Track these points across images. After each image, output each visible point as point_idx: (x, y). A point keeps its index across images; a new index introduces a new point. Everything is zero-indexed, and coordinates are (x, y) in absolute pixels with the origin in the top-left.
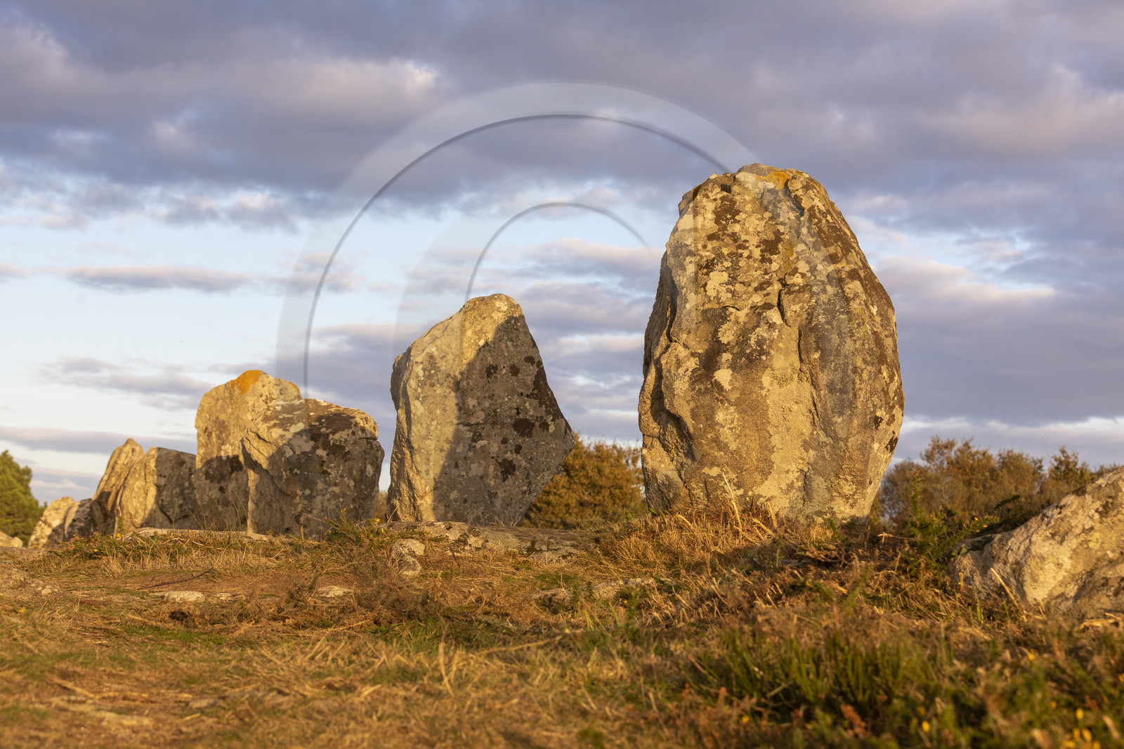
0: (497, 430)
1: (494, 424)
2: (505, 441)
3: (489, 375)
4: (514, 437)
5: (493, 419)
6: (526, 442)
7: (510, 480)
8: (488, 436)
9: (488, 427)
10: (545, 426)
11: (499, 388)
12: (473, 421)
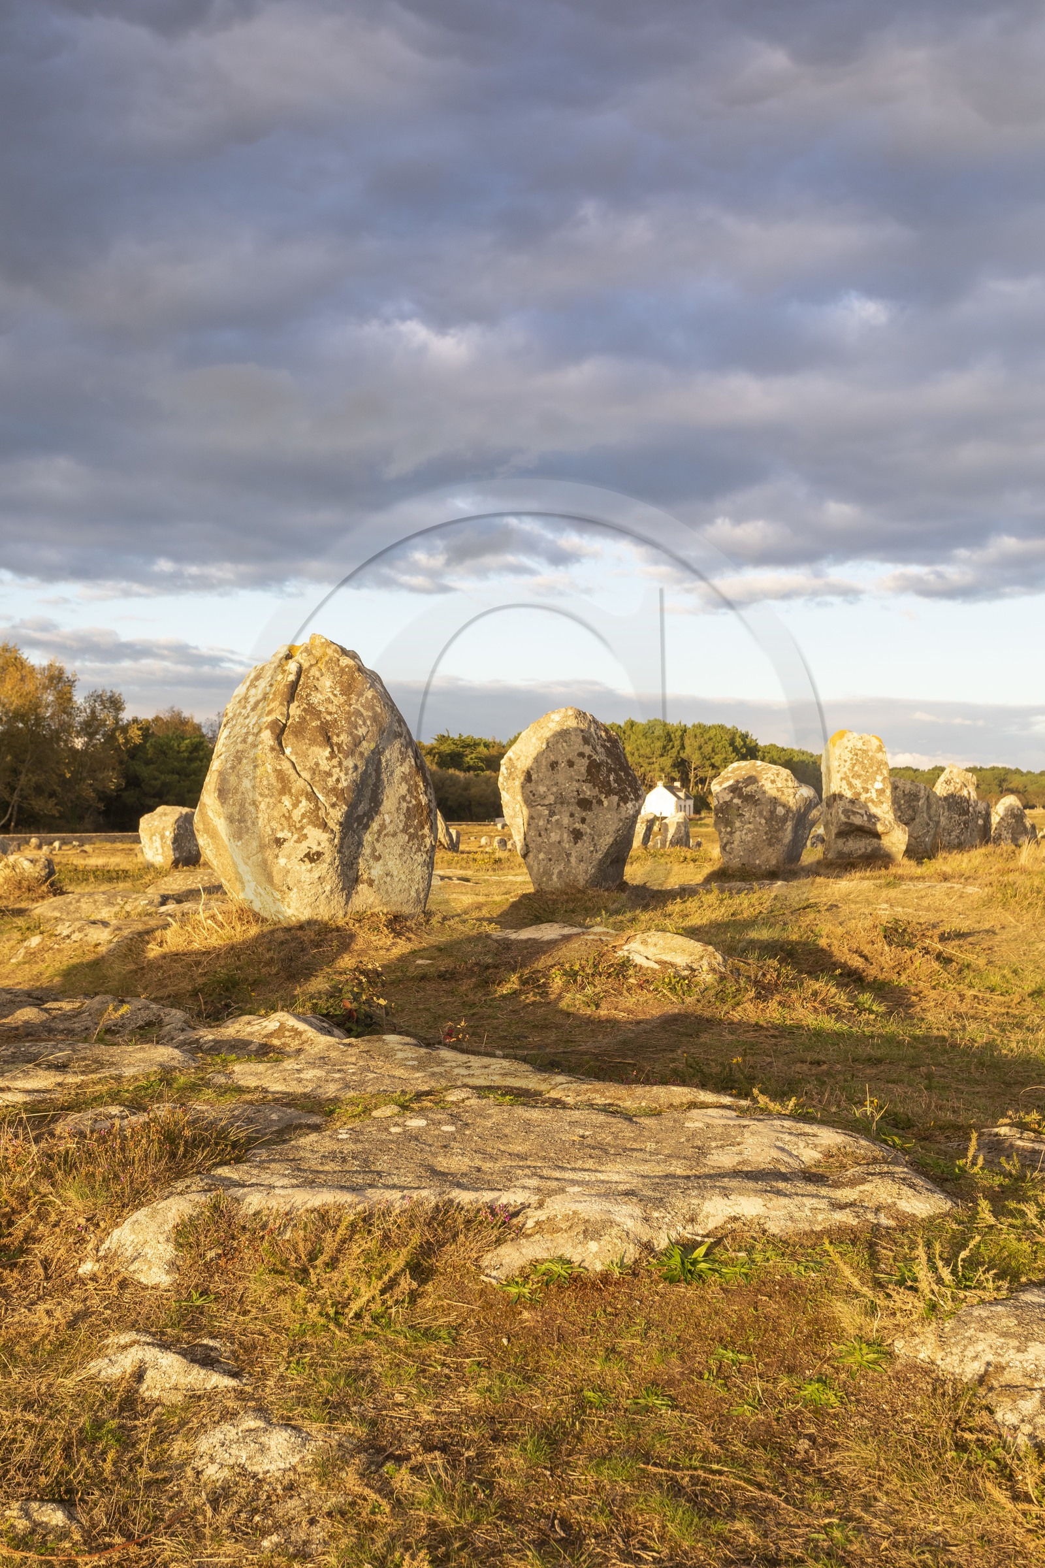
0: (565, 808)
1: (562, 803)
2: (572, 815)
3: (553, 768)
4: (579, 813)
5: (561, 800)
6: (589, 815)
7: (580, 844)
8: (560, 813)
9: (558, 806)
10: (600, 802)
11: (560, 777)
12: (547, 802)
